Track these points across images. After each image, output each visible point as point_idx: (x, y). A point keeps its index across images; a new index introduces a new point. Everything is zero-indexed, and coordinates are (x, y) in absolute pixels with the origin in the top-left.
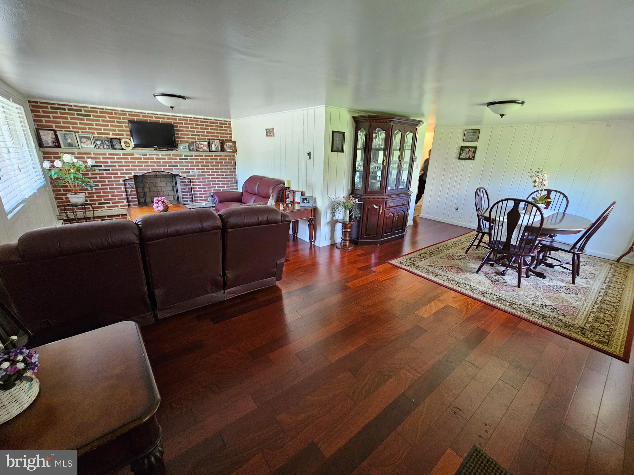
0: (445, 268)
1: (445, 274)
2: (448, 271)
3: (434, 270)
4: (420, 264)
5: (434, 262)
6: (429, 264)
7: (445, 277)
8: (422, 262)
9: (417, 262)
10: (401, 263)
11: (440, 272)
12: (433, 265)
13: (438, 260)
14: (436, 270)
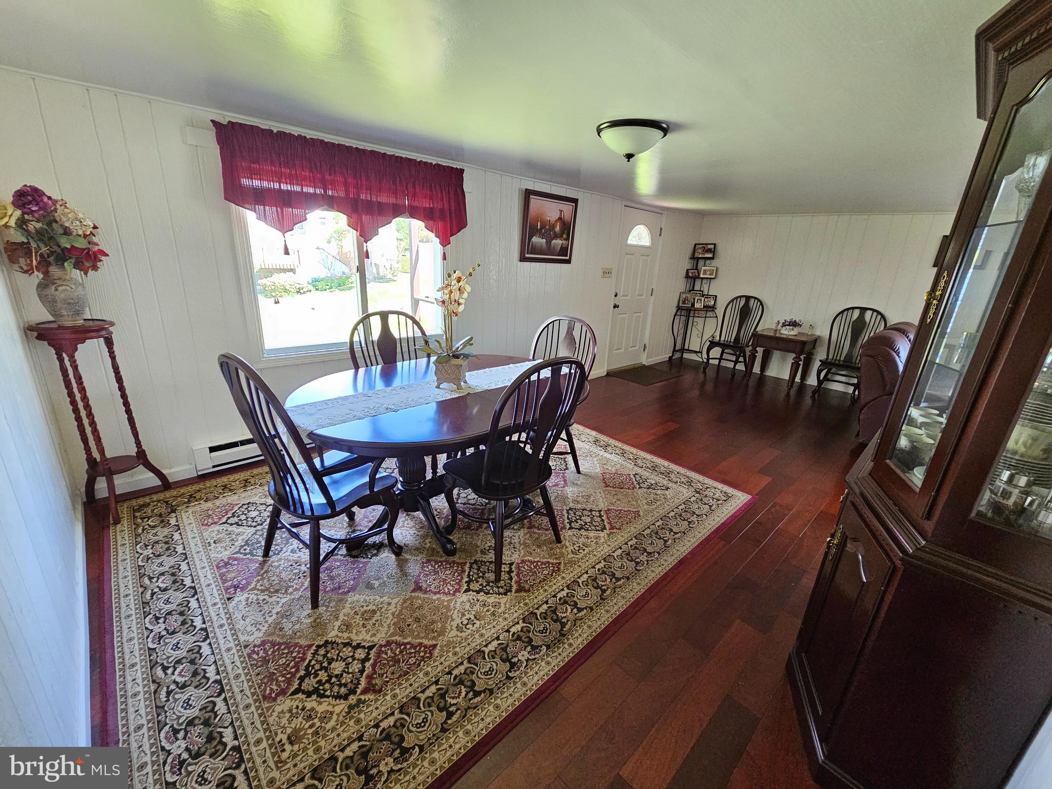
0: (635, 483)
1: (639, 471)
2: (632, 476)
3: (657, 479)
4: (686, 492)
5: (656, 500)
6: (667, 492)
7: (641, 465)
8: (682, 498)
9: (693, 499)
10: (728, 497)
11: (648, 474)
12: (659, 492)
13: (646, 507)
14: (653, 478)
